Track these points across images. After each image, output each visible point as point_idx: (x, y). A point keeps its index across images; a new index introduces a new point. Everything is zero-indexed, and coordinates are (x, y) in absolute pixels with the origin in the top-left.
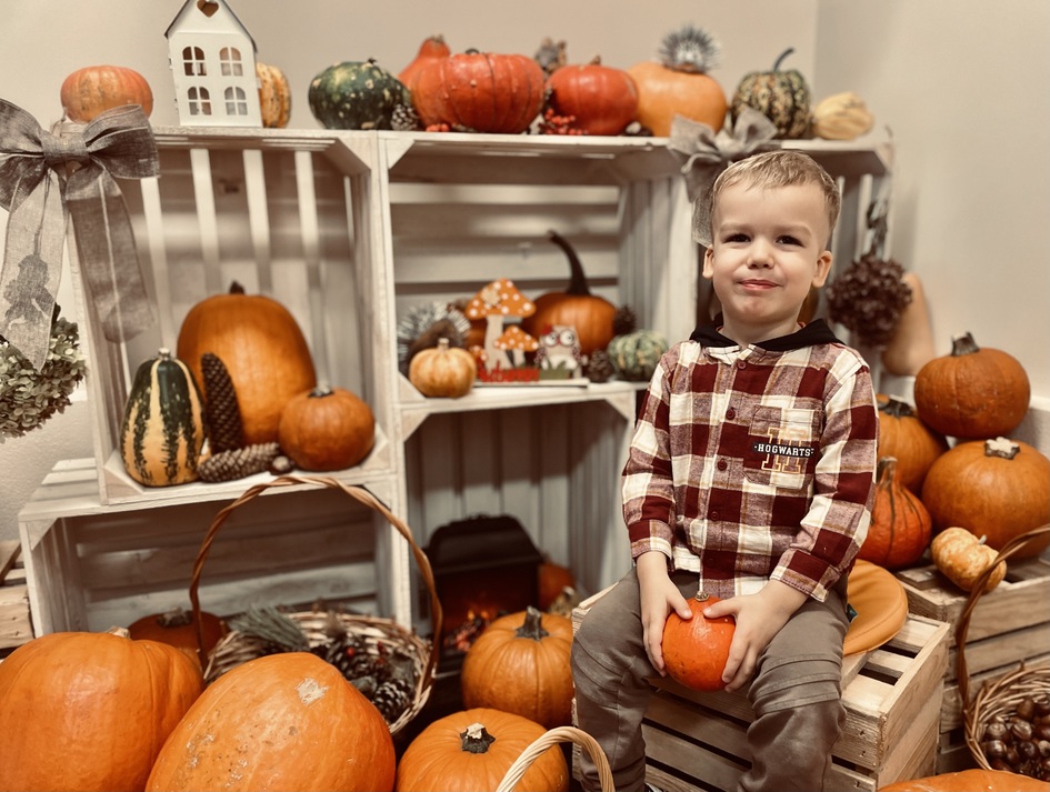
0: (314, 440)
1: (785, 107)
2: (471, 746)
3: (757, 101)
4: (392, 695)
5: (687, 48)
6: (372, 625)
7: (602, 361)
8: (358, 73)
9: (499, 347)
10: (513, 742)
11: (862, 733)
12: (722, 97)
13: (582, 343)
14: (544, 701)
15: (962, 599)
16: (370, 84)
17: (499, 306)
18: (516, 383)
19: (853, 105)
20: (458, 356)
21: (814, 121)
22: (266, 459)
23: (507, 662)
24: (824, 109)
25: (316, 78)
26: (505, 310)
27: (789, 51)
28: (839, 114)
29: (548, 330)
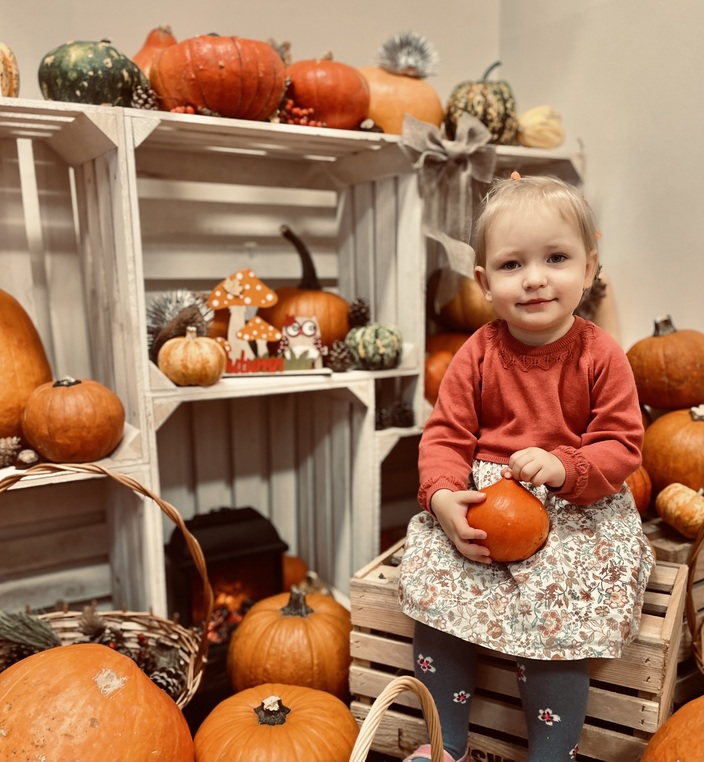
0: (65, 429)
1: (499, 114)
2: (268, 718)
3: (473, 106)
4: (165, 683)
5: (409, 54)
6: (128, 619)
7: (343, 350)
8: (95, 51)
9: (242, 338)
10: (309, 710)
11: (648, 660)
12: (439, 103)
13: (322, 333)
14: (319, 674)
15: (687, 545)
16: (108, 63)
17: (241, 297)
18: (261, 373)
19: (553, 116)
20: (209, 344)
21: (520, 129)
22: (9, 452)
23: (279, 640)
24: (529, 119)
25: (48, 56)
26: (248, 300)
27: (497, 64)
28: (543, 124)
29: (290, 321)
